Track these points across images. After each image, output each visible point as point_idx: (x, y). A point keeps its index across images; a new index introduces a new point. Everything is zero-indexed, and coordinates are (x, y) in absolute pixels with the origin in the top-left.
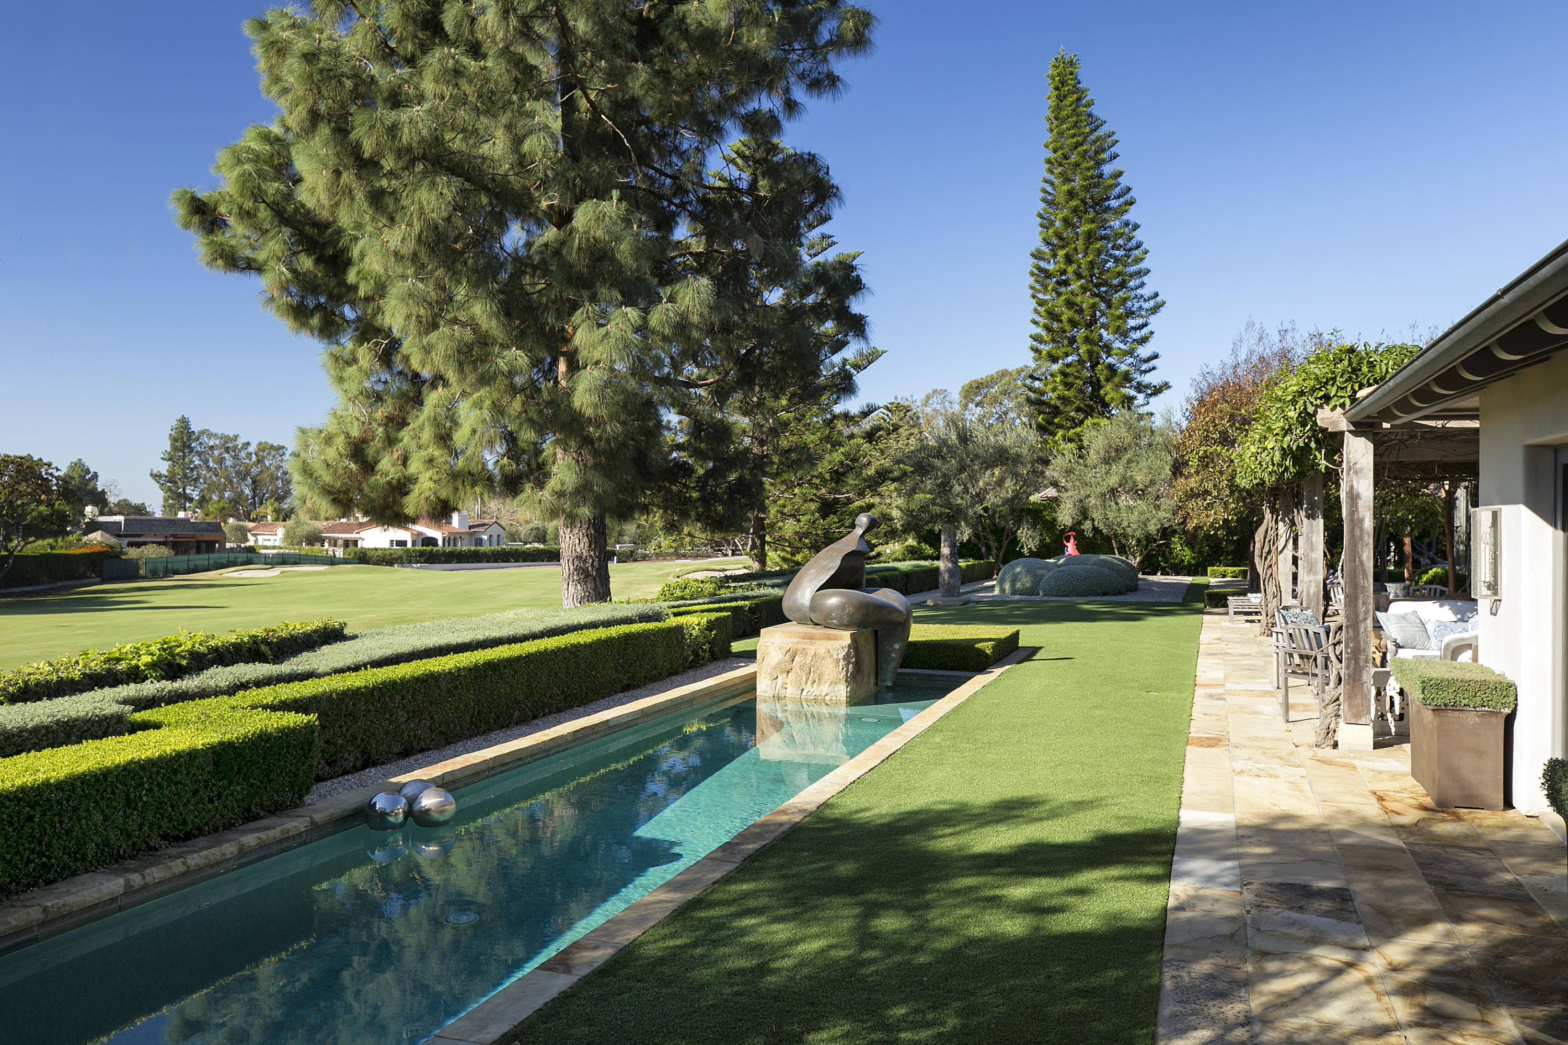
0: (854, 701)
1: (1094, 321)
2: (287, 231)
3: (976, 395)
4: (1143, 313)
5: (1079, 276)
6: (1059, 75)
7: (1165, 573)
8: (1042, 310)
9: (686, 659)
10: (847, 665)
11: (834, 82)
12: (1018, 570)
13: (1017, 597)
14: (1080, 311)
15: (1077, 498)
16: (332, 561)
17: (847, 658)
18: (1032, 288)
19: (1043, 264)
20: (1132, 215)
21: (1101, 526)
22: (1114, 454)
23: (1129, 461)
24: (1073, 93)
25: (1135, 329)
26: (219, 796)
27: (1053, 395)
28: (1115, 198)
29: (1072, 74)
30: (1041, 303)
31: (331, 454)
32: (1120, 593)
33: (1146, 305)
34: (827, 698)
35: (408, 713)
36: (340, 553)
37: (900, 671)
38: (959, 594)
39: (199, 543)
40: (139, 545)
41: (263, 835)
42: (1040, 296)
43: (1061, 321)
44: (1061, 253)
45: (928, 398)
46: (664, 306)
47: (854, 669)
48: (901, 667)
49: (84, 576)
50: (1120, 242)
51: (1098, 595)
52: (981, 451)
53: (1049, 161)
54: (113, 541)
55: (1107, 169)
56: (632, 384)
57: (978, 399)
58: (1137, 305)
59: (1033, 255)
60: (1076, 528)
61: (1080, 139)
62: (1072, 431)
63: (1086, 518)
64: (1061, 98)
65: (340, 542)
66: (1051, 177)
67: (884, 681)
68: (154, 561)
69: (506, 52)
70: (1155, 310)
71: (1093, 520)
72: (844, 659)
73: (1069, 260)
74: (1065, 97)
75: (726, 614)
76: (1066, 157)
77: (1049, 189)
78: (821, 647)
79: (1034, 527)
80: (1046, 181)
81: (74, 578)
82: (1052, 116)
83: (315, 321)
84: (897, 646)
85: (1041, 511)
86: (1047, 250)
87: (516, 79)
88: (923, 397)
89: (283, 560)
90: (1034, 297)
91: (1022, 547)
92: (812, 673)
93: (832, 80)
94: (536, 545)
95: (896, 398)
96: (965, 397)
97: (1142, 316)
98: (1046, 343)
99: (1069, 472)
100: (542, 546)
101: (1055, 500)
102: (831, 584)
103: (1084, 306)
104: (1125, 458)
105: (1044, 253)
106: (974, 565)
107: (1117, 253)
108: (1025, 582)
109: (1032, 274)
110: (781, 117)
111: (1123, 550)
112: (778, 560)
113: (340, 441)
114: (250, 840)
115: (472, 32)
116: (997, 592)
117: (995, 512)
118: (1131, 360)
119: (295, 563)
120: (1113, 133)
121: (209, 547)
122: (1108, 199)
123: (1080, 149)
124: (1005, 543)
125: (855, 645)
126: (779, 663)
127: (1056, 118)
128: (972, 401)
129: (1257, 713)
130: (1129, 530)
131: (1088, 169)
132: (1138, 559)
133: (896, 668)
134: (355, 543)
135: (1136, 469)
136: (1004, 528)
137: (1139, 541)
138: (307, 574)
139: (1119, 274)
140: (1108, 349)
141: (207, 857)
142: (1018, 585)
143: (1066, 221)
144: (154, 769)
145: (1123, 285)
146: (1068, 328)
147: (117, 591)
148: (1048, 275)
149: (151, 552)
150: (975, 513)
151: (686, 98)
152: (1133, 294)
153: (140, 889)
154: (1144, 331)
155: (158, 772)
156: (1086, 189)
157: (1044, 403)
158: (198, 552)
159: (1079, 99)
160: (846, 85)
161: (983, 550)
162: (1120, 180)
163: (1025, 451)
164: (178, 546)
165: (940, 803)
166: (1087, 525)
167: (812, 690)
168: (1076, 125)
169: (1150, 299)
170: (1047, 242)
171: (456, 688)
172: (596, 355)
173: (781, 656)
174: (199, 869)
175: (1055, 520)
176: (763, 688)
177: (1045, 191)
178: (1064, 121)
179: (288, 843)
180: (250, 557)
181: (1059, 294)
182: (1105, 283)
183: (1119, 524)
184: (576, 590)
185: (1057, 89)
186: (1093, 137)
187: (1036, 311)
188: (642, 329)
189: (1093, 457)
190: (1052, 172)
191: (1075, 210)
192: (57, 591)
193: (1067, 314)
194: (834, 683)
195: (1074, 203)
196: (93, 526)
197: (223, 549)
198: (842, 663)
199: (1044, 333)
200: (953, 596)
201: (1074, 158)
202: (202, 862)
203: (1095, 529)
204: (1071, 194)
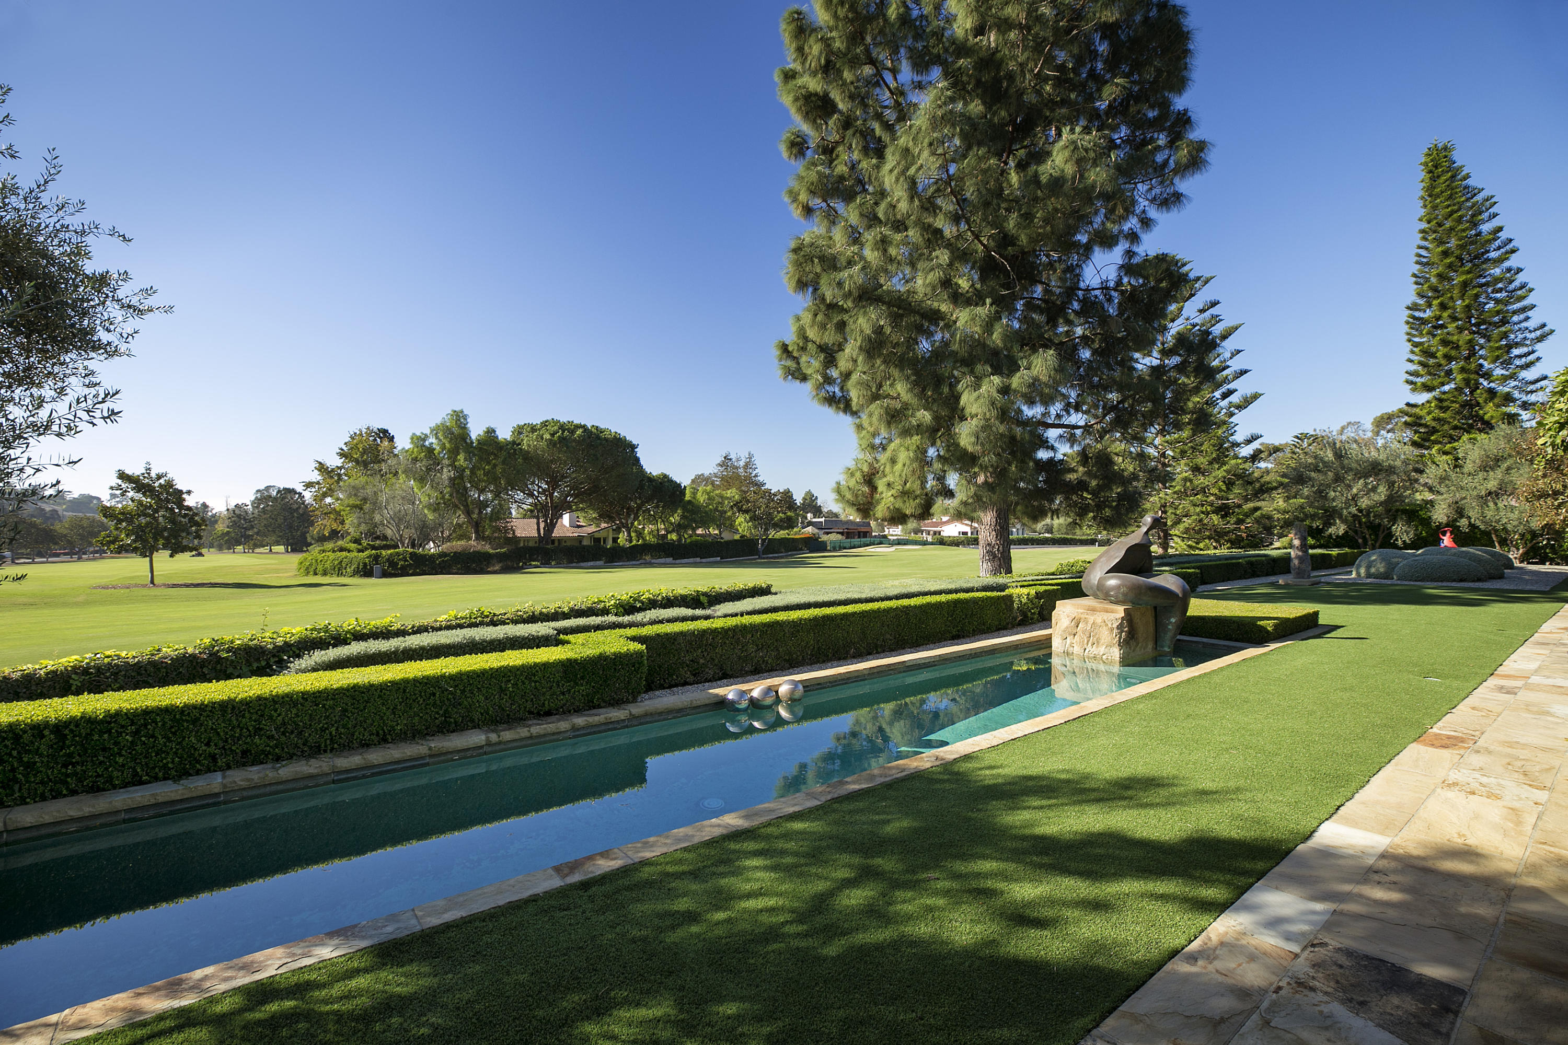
0: (1126, 662)
1: (1473, 353)
2: (822, 356)
3: (1388, 424)
4: (1528, 342)
5: (1454, 319)
6: (1432, 161)
7: (1552, 562)
8: (1416, 350)
9: (1015, 619)
10: (1121, 633)
11: (1178, 198)
12: (1374, 558)
13: (1369, 580)
14: (1457, 347)
15: (1450, 500)
16: (925, 543)
17: (1120, 627)
18: (1408, 334)
19: (1417, 314)
20: (1513, 262)
21: (1478, 523)
22: (1491, 463)
23: (1509, 469)
24: (1448, 172)
25: (1520, 357)
26: (569, 691)
27: (1428, 418)
28: (1495, 250)
29: (1446, 157)
30: (1416, 345)
31: (852, 483)
32: (1479, 580)
33: (1533, 335)
34: (1104, 657)
35: (757, 646)
36: (930, 539)
37: (1178, 637)
38: (1309, 577)
39: (859, 532)
40: (828, 533)
41: (590, 719)
42: (1417, 340)
43: (1436, 358)
44: (1435, 302)
45: (1343, 428)
46: (1023, 372)
47: (1127, 636)
48: (1180, 634)
49: (801, 549)
50: (1500, 285)
51: (1454, 581)
52: (1354, 465)
53: (1422, 231)
54: (816, 531)
55: (1486, 228)
56: (1002, 428)
57: (1390, 426)
58: (1520, 336)
59: (1408, 308)
60: (1452, 525)
61: (1455, 208)
62: (1449, 446)
63: (1462, 516)
64: (1434, 179)
65: (932, 533)
66: (1426, 244)
67: (1162, 647)
68: (834, 542)
69: (919, 223)
70: (1540, 339)
71: (1469, 518)
72: (1118, 628)
73: (1443, 307)
74: (1439, 177)
75: (1055, 587)
76: (1440, 225)
77: (1423, 252)
78: (1099, 618)
79: (1408, 522)
80: (1420, 247)
81: (796, 550)
82: (1425, 195)
83: (842, 406)
84: (1173, 620)
85: (1418, 511)
86: (1422, 302)
87: (929, 240)
88: (1339, 428)
89: (899, 542)
90: (1409, 341)
91: (1397, 540)
92: (1092, 637)
93: (1177, 197)
94: (1047, 535)
95: (1315, 430)
96: (1377, 426)
97: (1527, 345)
98: (1422, 376)
99: (1443, 479)
100: (1050, 535)
101: (1431, 502)
102: (1116, 569)
103: (1460, 343)
104: (1505, 466)
105: (1420, 305)
106: (1346, 554)
107: (1498, 295)
108: (1381, 568)
109: (1407, 323)
110: (1139, 231)
111: (1503, 542)
112: (1185, 547)
113: (858, 475)
114: (580, 721)
115: (895, 215)
116: (1354, 575)
117: (1369, 513)
118: (1516, 383)
119: (905, 544)
120: (1492, 197)
121: (865, 534)
122: (1488, 252)
123: (1455, 215)
124: (1381, 536)
125: (1129, 617)
126: (1067, 628)
127: (1430, 196)
128: (1384, 429)
129: (1548, 713)
130: (1509, 527)
131: (1464, 230)
132: (1521, 551)
133: (1175, 635)
134: (940, 533)
135: (1517, 475)
136: (1380, 525)
137: (1522, 536)
138: (909, 550)
139: (1498, 313)
140: (1488, 375)
141: (545, 729)
142: (1373, 570)
143: (1440, 276)
144: (518, 673)
145: (1504, 322)
146: (1443, 362)
147: (812, 557)
148: (1423, 321)
149: (834, 537)
150: (1350, 513)
151: (1048, 228)
152: (1516, 327)
153: (495, 744)
154: (1531, 358)
155: (521, 674)
156: (1462, 247)
157: (1421, 425)
158: (859, 537)
159: (1453, 177)
160: (1189, 199)
161: (1360, 541)
162: (1500, 234)
163: (1398, 463)
164: (848, 534)
165: (1063, 771)
166: (1463, 522)
167: (1092, 650)
168: (1450, 197)
169: (1535, 330)
170: (1421, 295)
171: (798, 631)
172: (974, 412)
173: (1068, 623)
174: (539, 736)
175: (1430, 517)
176: (1057, 644)
177: (1420, 256)
178: (1438, 196)
179: (611, 726)
180: (883, 540)
181: (1434, 336)
182: (1484, 322)
183: (1498, 521)
184: (987, 566)
185: (1430, 172)
186: (1469, 204)
187: (1412, 352)
188: (1005, 390)
189: (1469, 467)
190: (1425, 239)
191: (1450, 266)
192: (786, 557)
193: (1442, 351)
194: (1109, 646)
195: (1448, 261)
196: (810, 524)
197: (871, 537)
198: (1115, 631)
199: (1420, 368)
200: (1303, 578)
201: (1448, 225)
202: (542, 732)
203: (1471, 525)
204: (1445, 254)
